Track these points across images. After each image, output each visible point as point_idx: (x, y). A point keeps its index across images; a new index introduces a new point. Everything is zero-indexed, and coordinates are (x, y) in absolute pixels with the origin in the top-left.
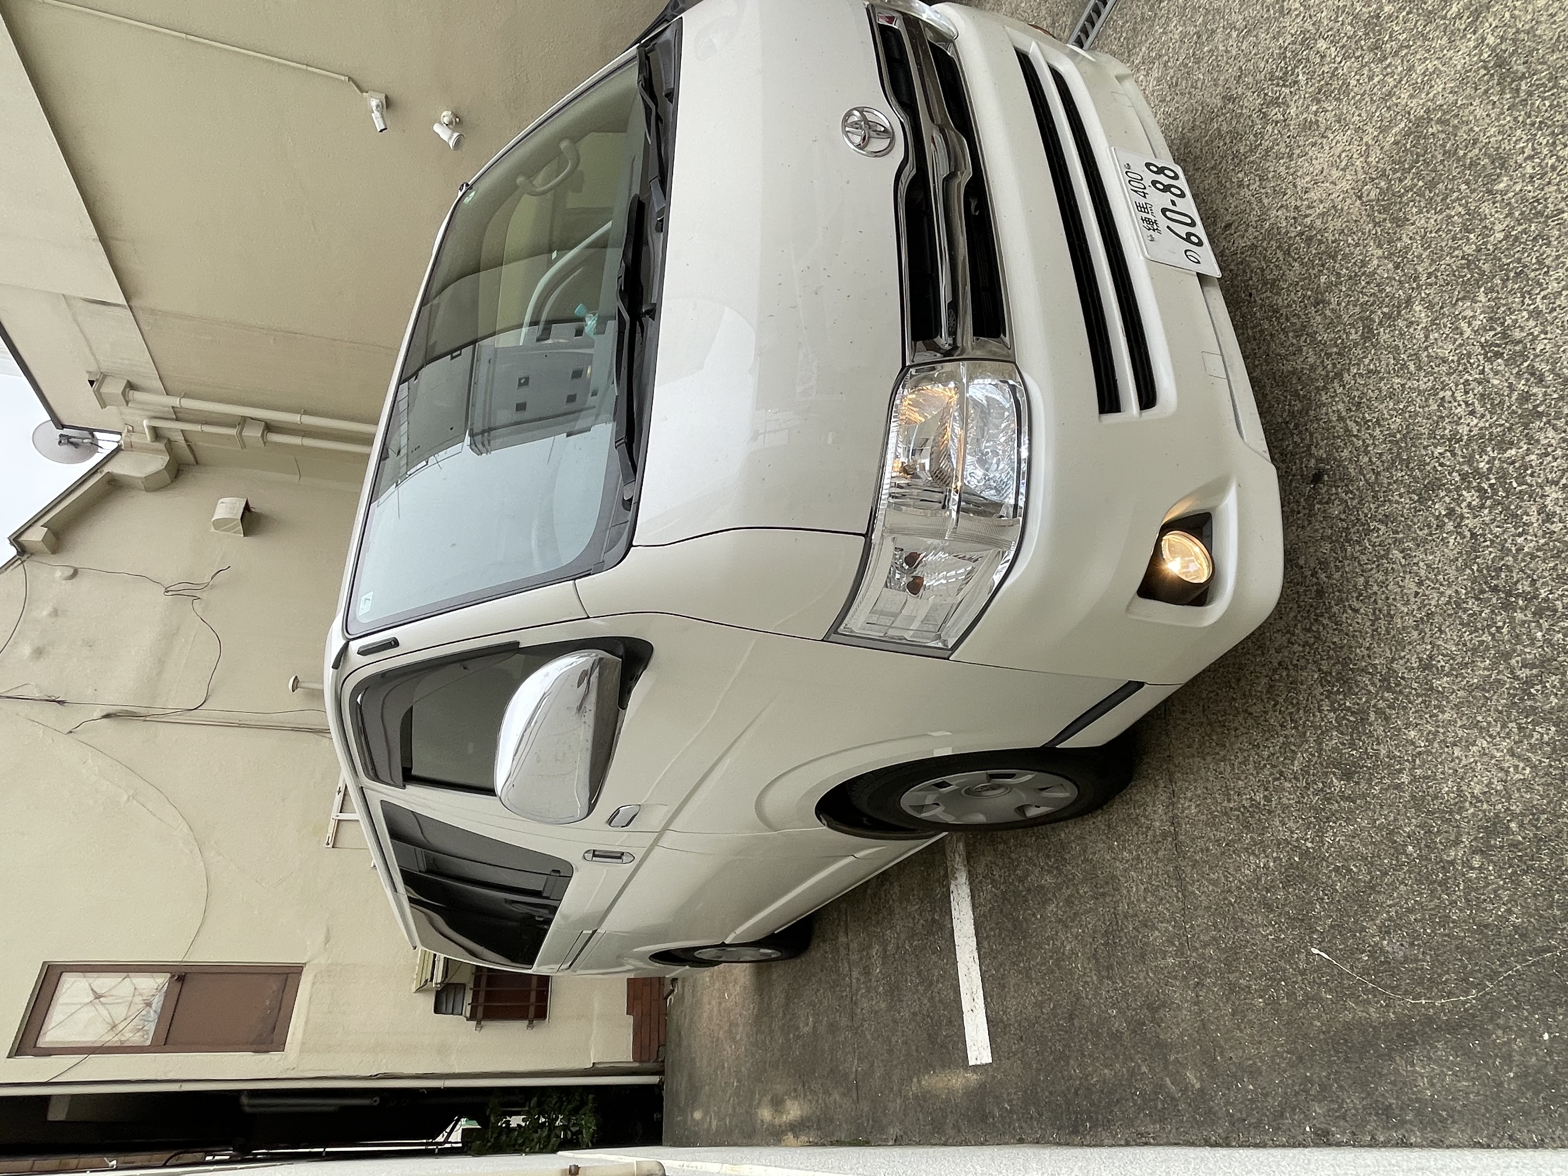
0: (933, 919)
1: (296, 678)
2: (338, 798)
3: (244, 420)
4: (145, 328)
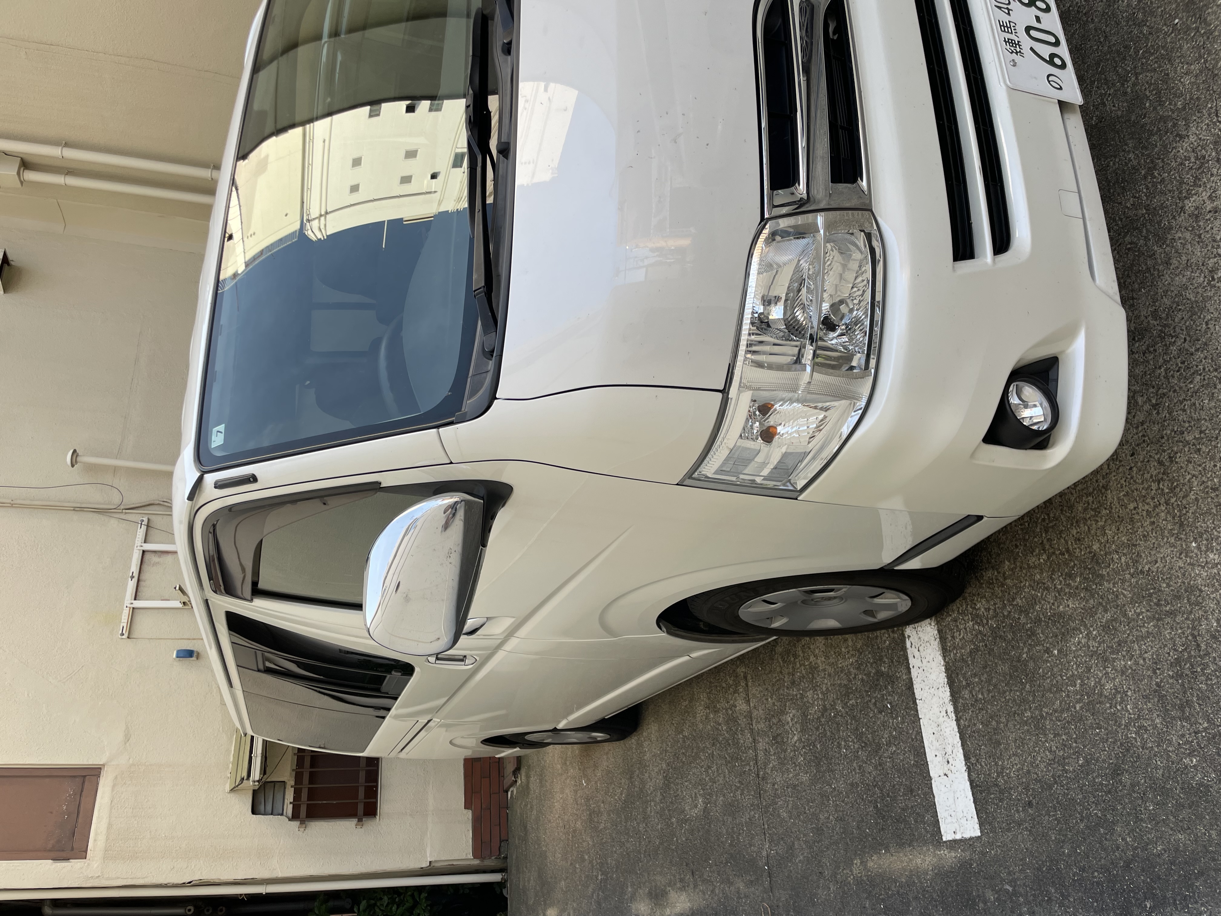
0: (879, 673)
1: (75, 451)
2: (131, 585)
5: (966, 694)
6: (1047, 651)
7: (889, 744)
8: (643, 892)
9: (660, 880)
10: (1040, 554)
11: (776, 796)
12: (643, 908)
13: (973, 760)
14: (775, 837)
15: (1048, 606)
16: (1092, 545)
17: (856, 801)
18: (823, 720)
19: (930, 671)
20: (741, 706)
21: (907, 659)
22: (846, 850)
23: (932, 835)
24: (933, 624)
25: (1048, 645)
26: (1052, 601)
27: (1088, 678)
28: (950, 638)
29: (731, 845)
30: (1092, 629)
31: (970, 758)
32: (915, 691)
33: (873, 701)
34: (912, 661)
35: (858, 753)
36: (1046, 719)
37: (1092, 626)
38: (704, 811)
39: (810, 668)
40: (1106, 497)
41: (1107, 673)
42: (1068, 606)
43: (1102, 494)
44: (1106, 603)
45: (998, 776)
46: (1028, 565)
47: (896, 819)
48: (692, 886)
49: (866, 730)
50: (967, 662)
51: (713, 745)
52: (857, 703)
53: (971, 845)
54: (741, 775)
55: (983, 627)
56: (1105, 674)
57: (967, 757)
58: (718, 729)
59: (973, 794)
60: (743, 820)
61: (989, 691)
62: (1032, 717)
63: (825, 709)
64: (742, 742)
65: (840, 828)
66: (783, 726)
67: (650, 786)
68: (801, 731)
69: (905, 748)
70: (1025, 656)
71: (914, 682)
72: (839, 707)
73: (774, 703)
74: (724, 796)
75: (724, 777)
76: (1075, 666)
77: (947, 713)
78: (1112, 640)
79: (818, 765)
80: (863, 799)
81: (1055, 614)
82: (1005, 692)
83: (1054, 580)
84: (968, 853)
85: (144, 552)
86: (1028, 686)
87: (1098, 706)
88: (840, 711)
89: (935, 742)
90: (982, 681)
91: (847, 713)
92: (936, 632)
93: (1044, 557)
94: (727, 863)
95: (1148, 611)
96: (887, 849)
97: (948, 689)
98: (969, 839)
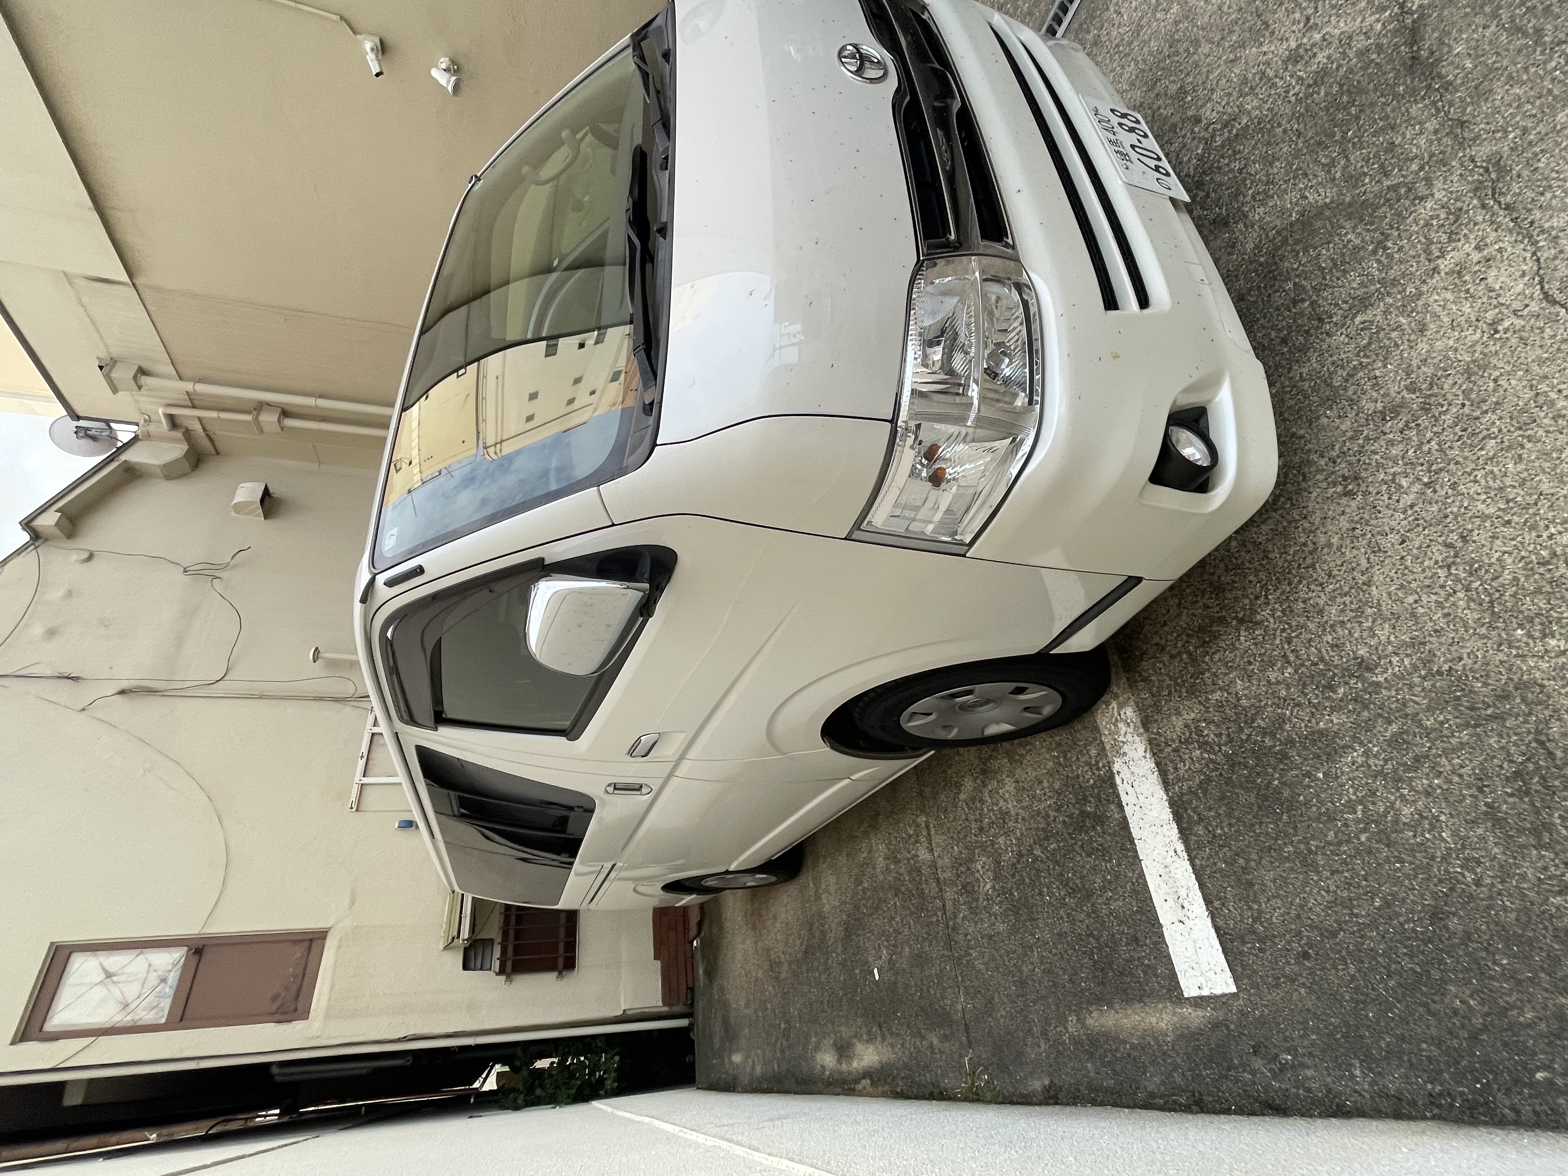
0: (1084, 814)
1: (317, 649)
2: (361, 763)
3: (261, 406)
4: (151, 308)
5: (1200, 830)
6: (1308, 775)
7: (1103, 888)
8: (829, 1042)
9: (845, 1032)
10: (1283, 667)
11: (968, 947)
12: (827, 1059)
13: (1217, 904)
14: (971, 990)
15: (1303, 725)
16: (1358, 650)
17: (1066, 951)
18: (1019, 866)
19: (1149, 807)
20: (924, 854)
21: (1118, 796)
22: (1057, 1005)
23: (1169, 990)
24: (1148, 756)
25: (1308, 768)
26: (1307, 718)
27: (1374, 803)
28: (1172, 770)
29: (920, 998)
30: (1371, 745)
31: (1212, 902)
32: (1132, 830)
33: (1080, 843)
34: (1124, 799)
35: (1064, 900)
36: (1316, 854)
37: (1370, 742)
38: (889, 963)
39: (1001, 813)
40: (1369, 594)
41: (1403, 795)
42: (1332, 721)
43: (1363, 591)
44: (1389, 713)
45: (1254, 921)
46: (1269, 682)
47: (1121, 973)
48: (879, 1039)
49: (1073, 875)
50: (1196, 794)
51: (896, 895)
52: (1059, 847)
53: (1224, 1003)
54: (928, 926)
55: (1215, 755)
56: (1399, 797)
57: (1208, 902)
58: (900, 879)
59: (1221, 944)
60: (933, 972)
61: (1230, 825)
62: (1295, 852)
63: (1020, 855)
64: (927, 892)
65: (1049, 981)
66: (973, 874)
67: (831, 936)
68: (994, 879)
69: (1125, 892)
70: (1276, 782)
71: (1130, 821)
72: (1038, 852)
73: (961, 853)
74: (910, 946)
75: (910, 928)
76: (1351, 790)
77: (1175, 852)
78: (1404, 756)
79: (1017, 913)
80: (1075, 950)
81: (1313, 732)
82: (1253, 825)
83: (1308, 694)
84: (1221, 1013)
85: (373, 734)
86: (1285, 817)
87: (1394, 835)
88: (1039, 856)
89: (1163, 885)
90: (1220, 815)
91: (1048, 858)
92: (1154, 765)
93: (1290, 670)
94: (917, 1016)
95: (1457, 717)
96: (1110, 1005)
97: (1175, 826)
98: (1221, 996)
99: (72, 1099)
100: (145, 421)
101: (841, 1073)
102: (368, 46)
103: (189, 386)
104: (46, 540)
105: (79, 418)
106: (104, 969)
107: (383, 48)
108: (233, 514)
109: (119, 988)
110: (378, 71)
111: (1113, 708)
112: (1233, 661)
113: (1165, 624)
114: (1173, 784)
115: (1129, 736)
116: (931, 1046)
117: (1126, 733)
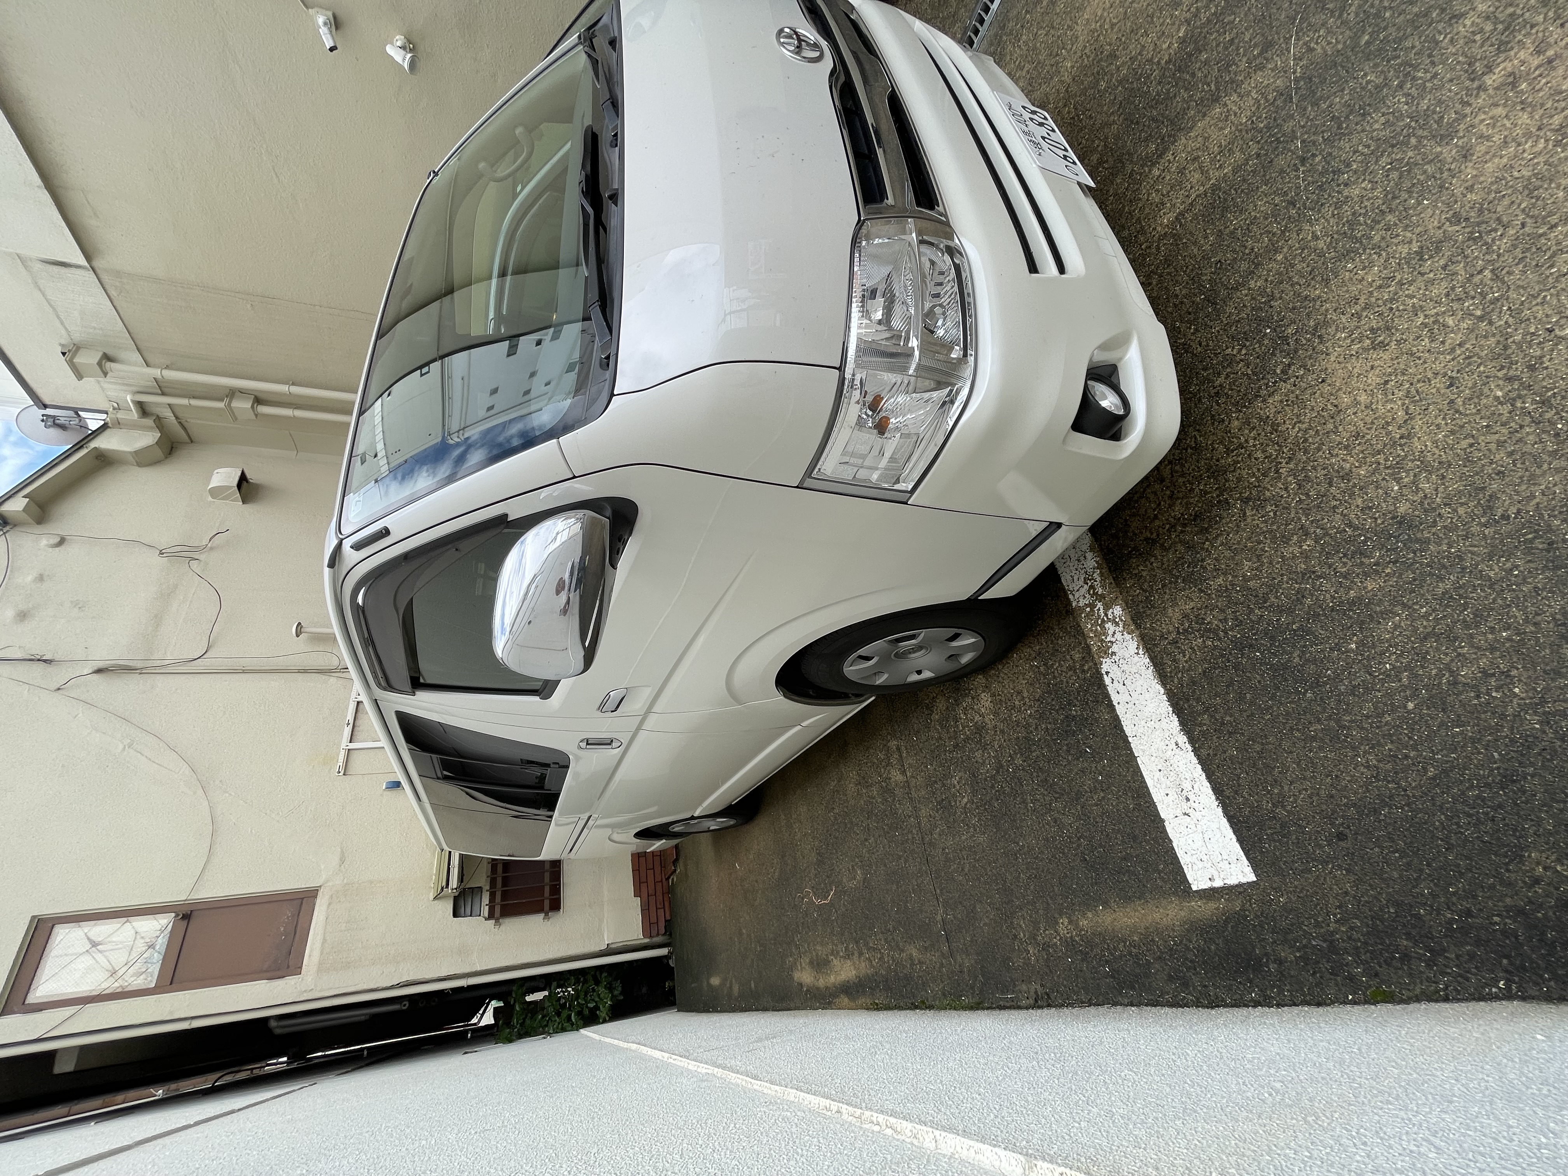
1: (299, 624)
2: (347, 731)
3: (232, 393)
4: (113, 293)
5: (1205, 719)
7: (1094, 790)
8: (804, 961)
9: (822, 950)
11: (947, 860)
12: (805, 976)
13: (1229, 792)
14: (951, 902)
15: (1328, 596)
17: (1054, 856)
19: (1145, 703)
20: (896, 776)
21: (1107, 696)
22: (1046, 909)
23: (1174, 885)
24: (1141, 652)
27: (1424, 668)
28: (1170, 663)
29: (898, 912)
30: (1417, 607)
31: (1223, 791)
32: (1125, 728)
33: (1065, 748)
34: (1115, 698)
35: (1050, 804)
37: (1416, 603)
38: (864, 882)
39: (976, 728)
40: (1409, 447)
41: (1461, 654)
42: (1366, 588)
43: (1401, 446)
45: (1275, 807)
48: (856, 954)
49: (1059, 780)
50: (1199, 684)
51: (868, 818)
52: (1043, 753)
53: (1241, 893)
54: (903, 843)
56: (1457, 657)
57: (1218, 791)
58: (872, 802)
59: (1234, 832)
62: (1323, 729)
63: (1000, 766)
64: (901, 811)
65: (1035, 886)
66: (949, 789)
67: (803, 863)
68: (972, 792)
70: (1296, 660)
71: (1122, 720)
73: (935, 769)
74: (885, 865)
75: (884, 847)
77: (1177, 745)
79: (998, 824)
80: (1063, 853)
81: (1341, 602)
83: (1332, 564)
84: (1238, 903)
85: (358, 703)
87: (1451, 698)
88: (1021, 765)
89: (1163, 780)
90: (1228, 701)
91: (1030, 766)
92: (1148, 660)
93: (1309, 542)
94: (895, 930)
96: (1106, 904)
97: (1175, 719)
98: (1237, 886)
99: (63, 1066)
100: (114, 409)
101: (818, 989)
102: (321, 20)
103: (156, 372)
104: (15, 526)
105: (45, 406)
106: (88, 939)
107: (336, 24)
108: (210, 499)
109: (105, 957)
110: (332, 45)
111: (1099, 610)
112: (1239, 543)
113: (1156, 517)
114: (1171, 677)
115: (1118, 636)
116: (911, 957)
117: (1114, 633)
